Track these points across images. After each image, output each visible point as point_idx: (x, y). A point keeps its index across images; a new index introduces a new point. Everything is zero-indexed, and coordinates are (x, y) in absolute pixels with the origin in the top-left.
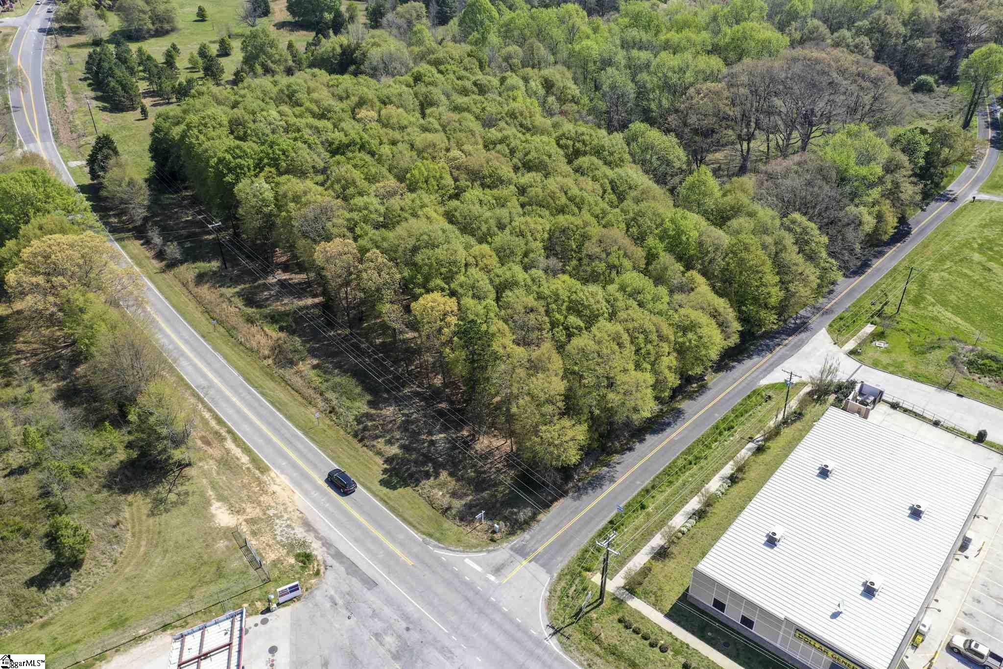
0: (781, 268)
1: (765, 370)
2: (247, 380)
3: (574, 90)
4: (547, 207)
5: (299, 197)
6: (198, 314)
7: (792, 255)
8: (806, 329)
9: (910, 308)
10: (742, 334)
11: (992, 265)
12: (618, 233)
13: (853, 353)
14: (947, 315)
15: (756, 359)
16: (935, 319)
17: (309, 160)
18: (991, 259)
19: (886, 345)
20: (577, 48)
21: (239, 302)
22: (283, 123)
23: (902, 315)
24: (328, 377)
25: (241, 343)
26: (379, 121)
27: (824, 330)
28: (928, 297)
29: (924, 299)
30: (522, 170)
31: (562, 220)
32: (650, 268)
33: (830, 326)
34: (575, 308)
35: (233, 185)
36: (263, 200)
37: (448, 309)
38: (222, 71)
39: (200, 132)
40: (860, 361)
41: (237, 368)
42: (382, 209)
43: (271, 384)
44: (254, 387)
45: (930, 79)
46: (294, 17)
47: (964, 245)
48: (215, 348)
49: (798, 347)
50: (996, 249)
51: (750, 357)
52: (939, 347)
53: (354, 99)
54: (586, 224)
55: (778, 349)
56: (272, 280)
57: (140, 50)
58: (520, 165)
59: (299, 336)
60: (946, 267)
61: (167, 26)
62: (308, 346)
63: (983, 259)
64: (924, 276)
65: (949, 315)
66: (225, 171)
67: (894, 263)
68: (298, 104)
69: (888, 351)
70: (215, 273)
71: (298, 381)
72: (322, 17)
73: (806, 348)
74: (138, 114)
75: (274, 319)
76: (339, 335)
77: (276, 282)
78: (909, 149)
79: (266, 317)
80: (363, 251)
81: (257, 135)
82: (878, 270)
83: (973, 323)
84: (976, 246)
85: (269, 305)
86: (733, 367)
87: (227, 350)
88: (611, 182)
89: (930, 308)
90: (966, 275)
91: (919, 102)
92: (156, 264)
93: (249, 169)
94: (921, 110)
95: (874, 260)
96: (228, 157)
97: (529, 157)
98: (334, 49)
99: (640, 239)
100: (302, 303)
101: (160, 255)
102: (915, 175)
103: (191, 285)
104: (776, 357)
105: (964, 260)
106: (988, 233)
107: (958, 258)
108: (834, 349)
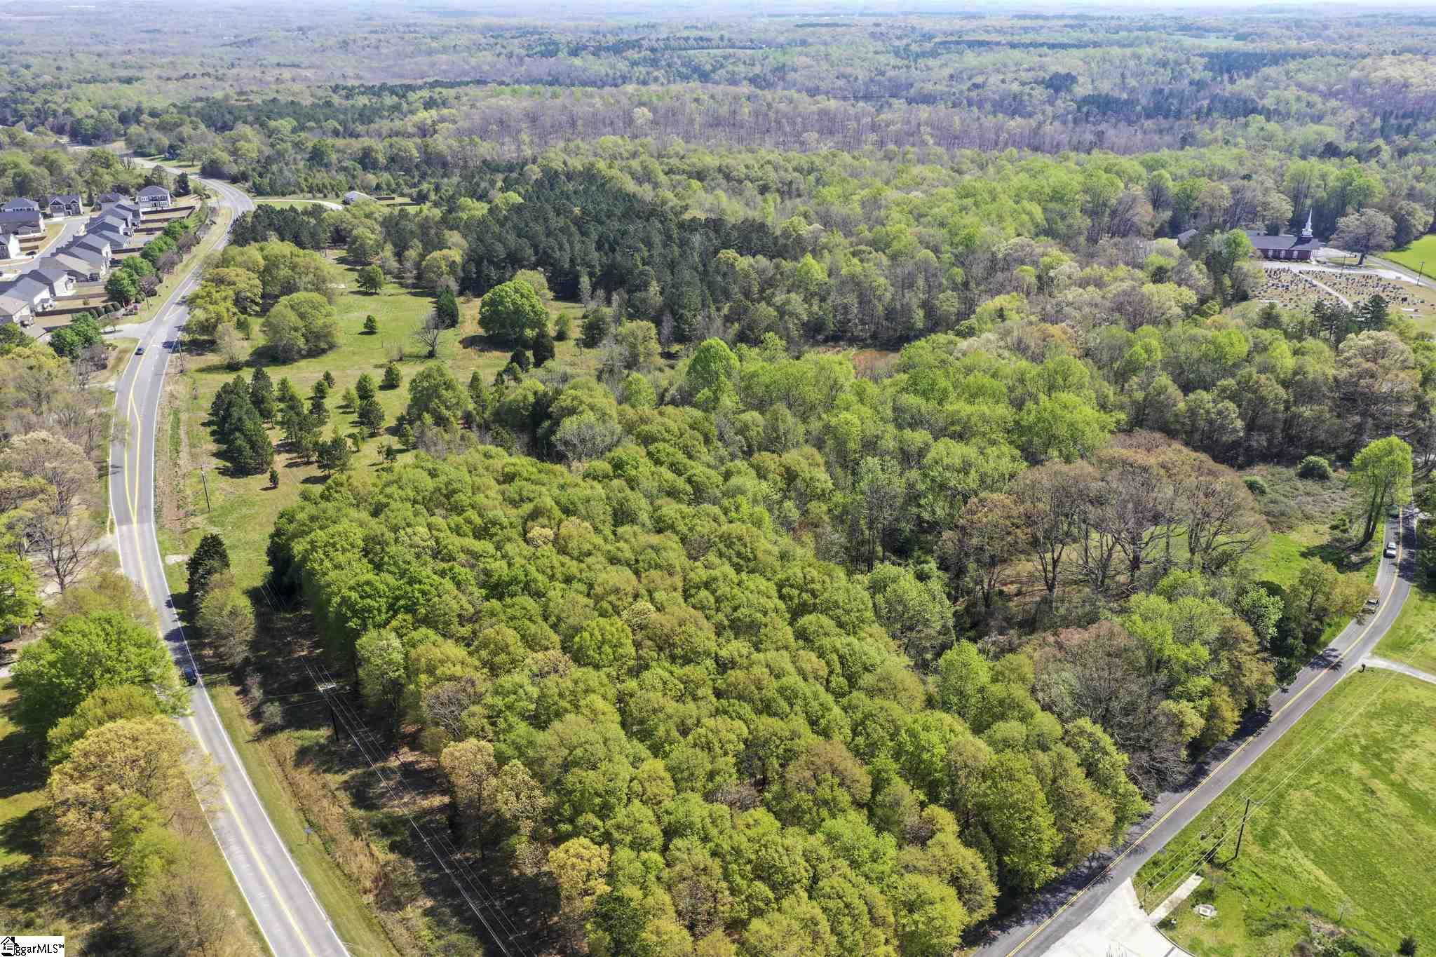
0: (1058, 799)
1: (1037, 948)
2: (337, 927)
3: (823, 479)
4: (751, 701)
5: (435, 668)
6: (291, 815)
7: (1077, 780)
8: (1104, 878)
9: (1254, 850)
10: (999, 902)
11: (1377, 784)
12: (837, 751)
13: (1165, 925)
14: (1306, 865)
15: (1028, 926)
16: (1288, 870)
17: (456, 606)
18: (1376, 774)
19: (1214, 913)
20: (834, 421)
21: (345, 798)
22: (432, 543)
23: (1243, 860)
24: (441, 931)
25: (338, 865)
26: (556, 541)
27: (1128, 882)
28: (1283, 832)
29: (1276, 834)
32: (879, 798)
33: (1139, 875)
34: (763, 872)
35: (357, 634)
36: (390, 662)
37: (594, 867)
38: (382, 418)
39: (326, 554)
40: (1172, 940)
41: (326, 907)
42: (535, 692)
43: (368, 937)
44: (342, 937)
45: (1323, 462)
46: (487, 331)
47: (1341, 747)
48: (304, 872)
49: (1089, 908)
50: (1385, 756)
51: (1019, 922)
52: (1285, 926)
53: (527, 508)
54: (794, 735)
55: (1060, 911)
56: (394, 763)
57: (284, 383)
59: (415, 860)
60: (1312, 781)
61: (323, 345)
62: (423, 875)
63: (1366, 773)
64: (1281, 796)
65: (1308, 864)
66: (349, 614)
67: (1241, 771)
69: (1214, 924)
70: (322, 747)
71: (399, 932)
72: (522, 333)
73: (1099, 913)
74: (263, 479)
75: (386, 829)
76: (467, 859)
77: (399, 767)
78: (1252, 616)
79: (375, 826)
80: (501, 759)
81: (395, 564)
82: (1217, 781)
83: (1340, 880)
84: (1357, 749)
85: (384, 805)
86: (995, 939)
87: (319, 876)
88: (842, 658)
89: (1283, 851)
90: (1339, 798)
91: (1308, 494)
92: (251, 727)
93: (379, 611)
94: (1309, 508)
95: (1213, 763)
96: (354, 595)
97: (738, 614)
98: (525, 397)
99: (864, 755)
100: (426, 804)
101: (256, 715)
102: (1265, 649)
103: (290, 764)
104: (1055, 926)
105: (1338, 772)
106: (1377, 727)
107: (1330, 768)
108: (1140, 915)
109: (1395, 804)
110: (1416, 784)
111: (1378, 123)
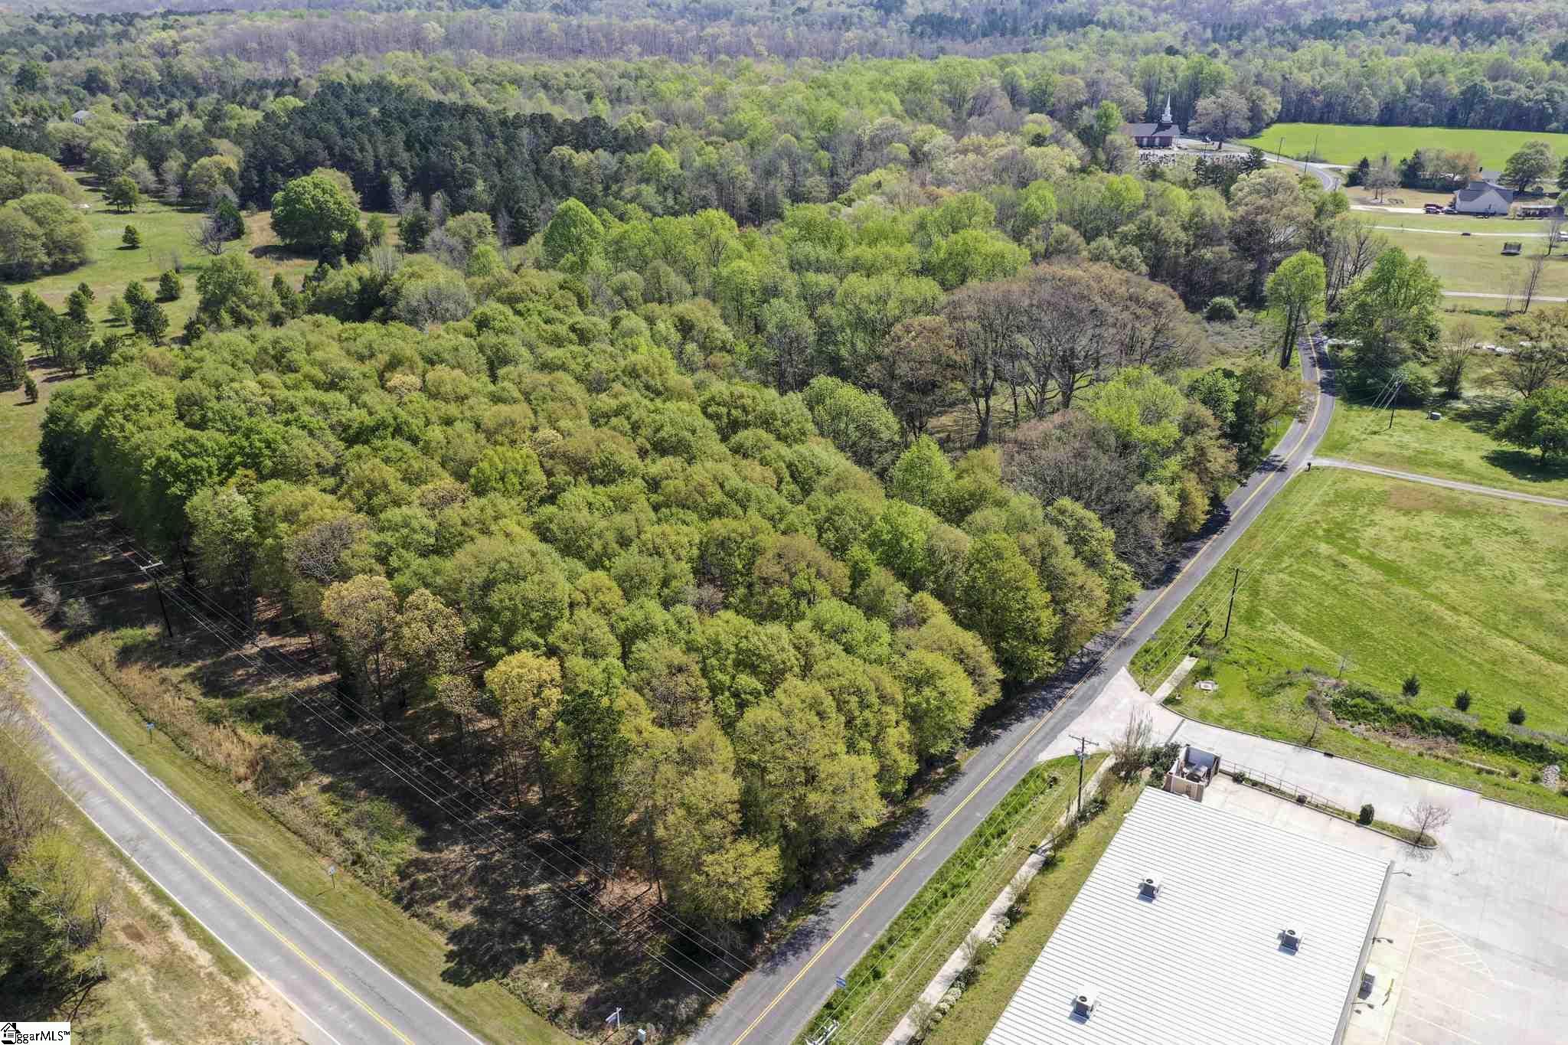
0: (1053, 581)
1: (1044, 738)
2: (208, 820)
3: (724, 332)
4: (695, 508)
5: (296, 513)
6: (122, 716)
7: (1066, 560)
8: (1098, 671)
9: (1242, 629)
10: (1004, 684)
11: (1347, 559)
12: (805, 542)
13: (1169, 702)
14: (1296, 637)
15: (1029, 721)
16: (1278, 642)
17: (311, 454)
18: (1344, 550)
19: (1216, 687)
20: (725, 272)
21: (195, 691)
22: (267, 399)
23: (1232, 639)
24: (350, 804)
25: (197, 759)
26: (424, 389)
27: (1123, 671)
28: (1266, 611)
29: (1259, 613)
30: (653, 454)
31: (719, 527)
32: (858, 592)
33: (1133, 663)
34: (747, 662)
35: (182, 500)
36: (235, 521)
37: (545, 676)
38: (166, 323)
39: (127, 418)
40: (1181, 713)
41: (190, 803)
42: (432, 525)
43: (251, 825)
44: (219, 830)
45: (1228, 302)
46: (283, 239)
47: (1304, 533)
48: (151, 771)
49: (1088, 698)
50: (1348, 535)
51: (1019, 719)
52: (1290, 684)
53: (384, 358)
54: (755, 531)
55: (1060, 704)
56: (249, 649)
57: (26, 297)
58: (648, 446)
59: (299, 740)
60: (1284, 565)
61: (72, 258)
62: (314, 754)
63: (1334, 551)
64: (1256, 581)
65: (1298, 635)
66: (170, 479)
67: (1213, 564)
68: (291, 368)
69: (1218, 695)
70: (151, 644)
71: (295, 815)
72: (329, 238)
73: (1101, 700)
74: (20, 395)
75: (253, 714)
76: (367, 732)
77: (259, 654)
78: (1212, 400)
79: (240, 711)
80: (403, 592)
81: (222, 419)
82: (1191, 576)
83: (1331, 644)
84: (1320, 533)
85: (247, 691)
86: (997, 737)
87: (173, 772)
88: (790, 466)
89: (1270, 627)
90: (1313, 575)
91: (1218, 333)
92: (49, 637)
93: (210, 473)
94: (1222, 345)
95: (1184, 561)
96: (175, 455)
97: (663, 434)
98: (348, 284)
99: (838, 550)
100: (301, 684)
101: (55, 622)
102: (1224, 435)
103: (110, 667)
104: (1058, 717)
105: (1308, 553)
106: (1336, 513)
107: (1299, 552)
108: (1142, 697)
109: (1367, 573)
110: (1382, 555)
111: (1209, 34)
